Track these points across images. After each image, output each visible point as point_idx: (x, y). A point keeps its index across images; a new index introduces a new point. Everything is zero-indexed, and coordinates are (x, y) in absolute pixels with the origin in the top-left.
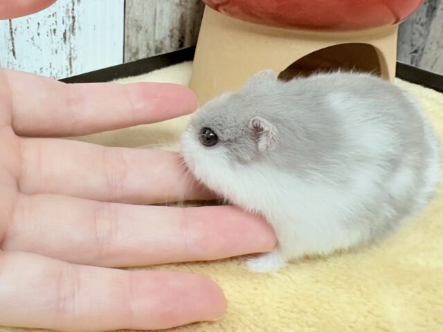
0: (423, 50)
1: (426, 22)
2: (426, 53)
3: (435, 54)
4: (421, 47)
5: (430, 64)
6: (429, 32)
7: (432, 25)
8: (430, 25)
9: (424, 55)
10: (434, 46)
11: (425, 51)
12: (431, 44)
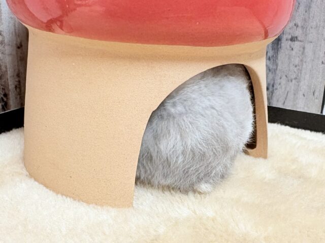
0: (273, 86)
1: (273, 56)
2: (276, 89)
3: (286, 88)
4: (272, 83)
5: (282, 100)
6: (277, 65)
7: (279, 58)
8: (277, 58)
9: (275, 91)
10: (283, 81)
11: (275, 87)
12: (281, 78)
